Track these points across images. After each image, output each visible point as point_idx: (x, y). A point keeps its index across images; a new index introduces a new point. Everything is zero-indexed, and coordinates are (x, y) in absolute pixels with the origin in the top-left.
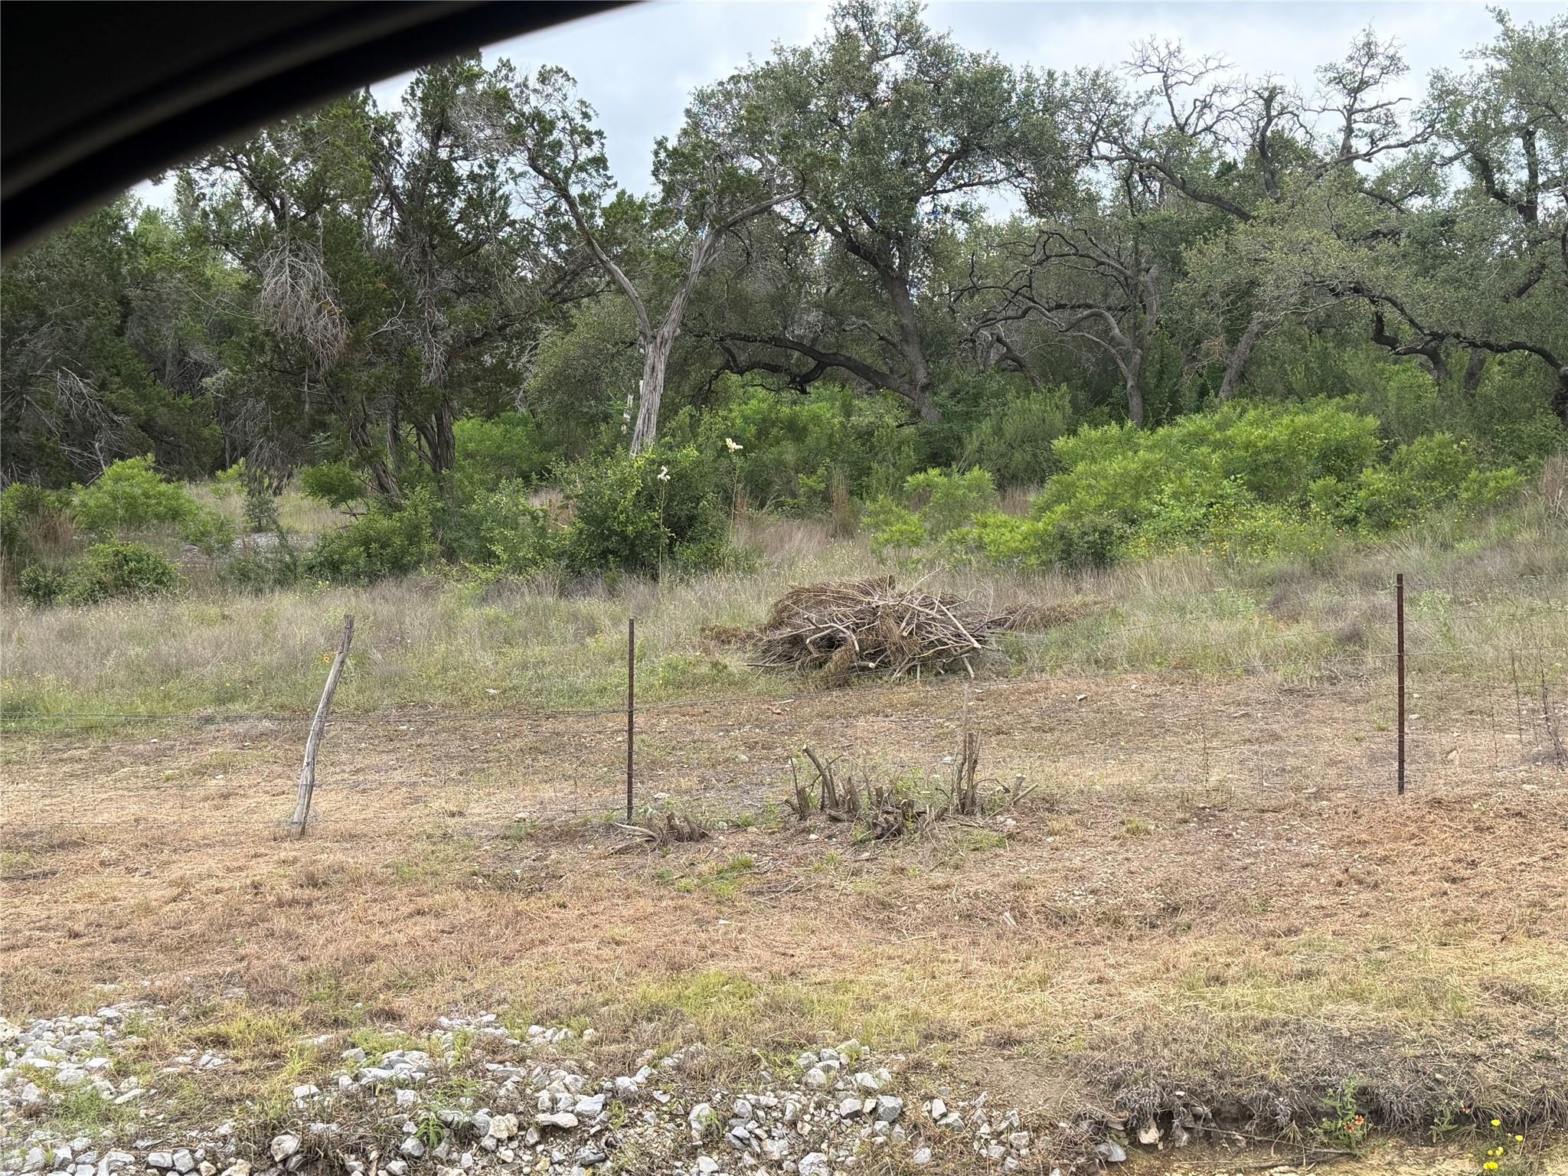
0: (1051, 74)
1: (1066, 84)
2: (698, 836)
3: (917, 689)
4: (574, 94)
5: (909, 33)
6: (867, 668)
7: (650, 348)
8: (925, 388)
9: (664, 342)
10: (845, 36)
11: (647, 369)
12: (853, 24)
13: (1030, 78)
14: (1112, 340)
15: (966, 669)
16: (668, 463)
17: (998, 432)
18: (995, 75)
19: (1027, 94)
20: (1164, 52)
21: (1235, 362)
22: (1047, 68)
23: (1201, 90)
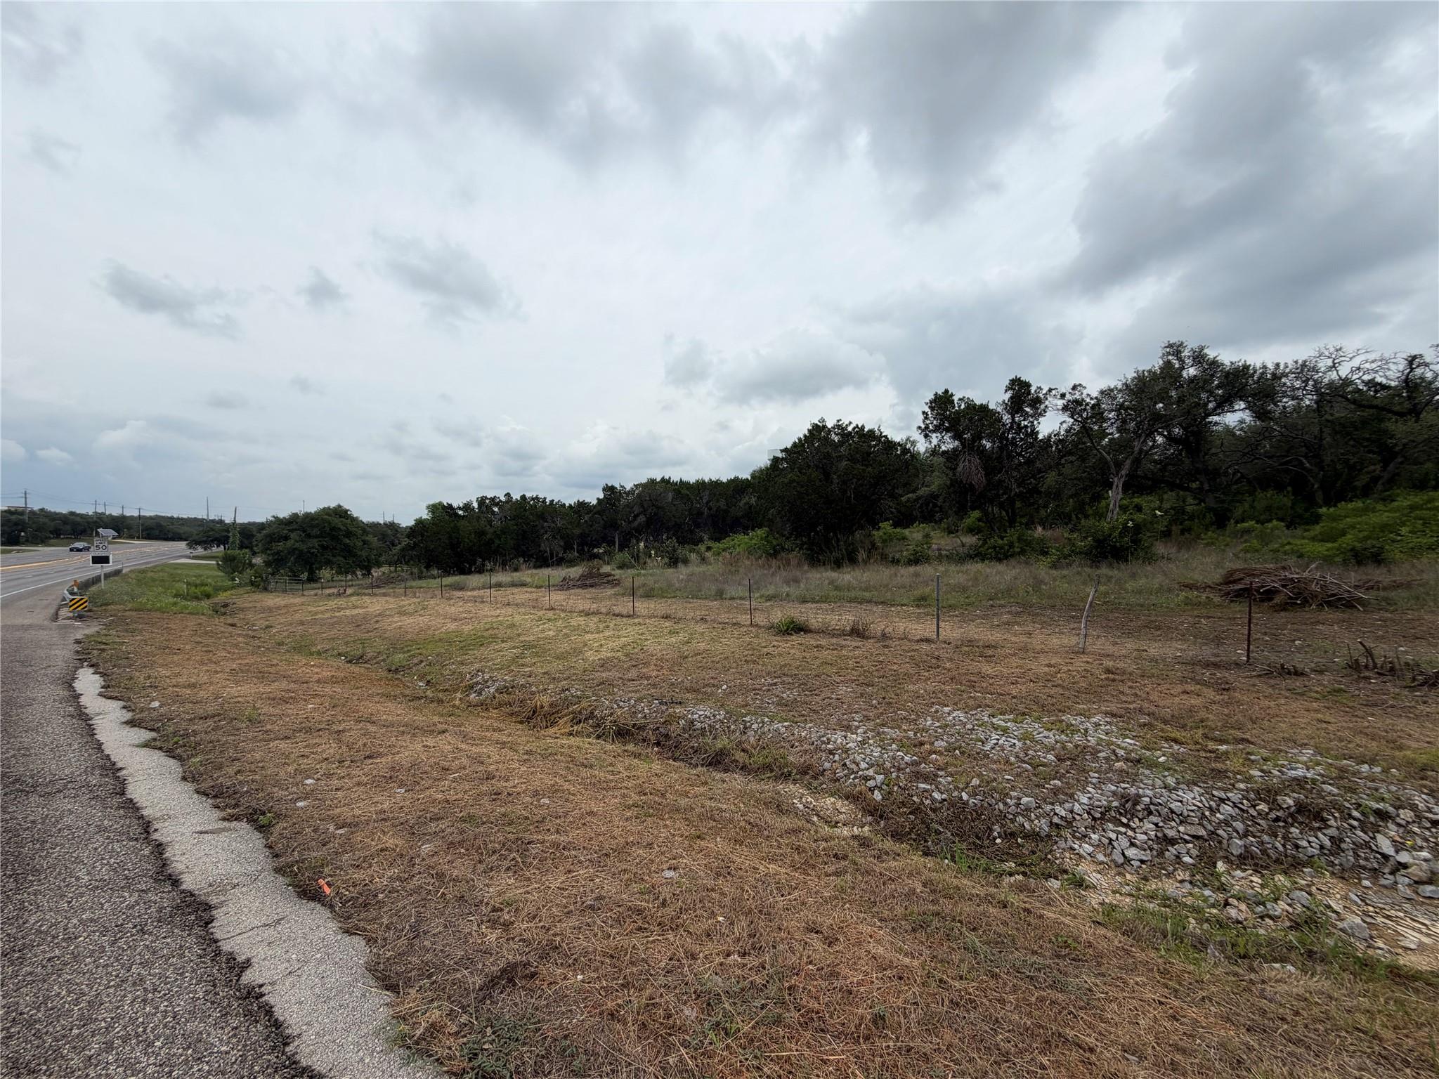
0: (1278, 365)
1: (1287, 367)
2: (1298, 673)
3: (1329, 614)
4: (1085, 392)
5: (1199, 357)
6: (1296, 604)
7: (1116, 479)
8: (1208, 491)
9: (1122, 476)
10: (1168, 364)
11: (1114, 486)
12: (1170, 357)
13: (1265, 367)
14: (1305, 469)
15: (1356, 607)
16: (1131, 520)
17: (1252, 507)
18: (1246, 367)
19: (1262, 374)
20: (1332, 350)
21: (1386, 476)
22: (1275, 362)
23: (1356, 362)
